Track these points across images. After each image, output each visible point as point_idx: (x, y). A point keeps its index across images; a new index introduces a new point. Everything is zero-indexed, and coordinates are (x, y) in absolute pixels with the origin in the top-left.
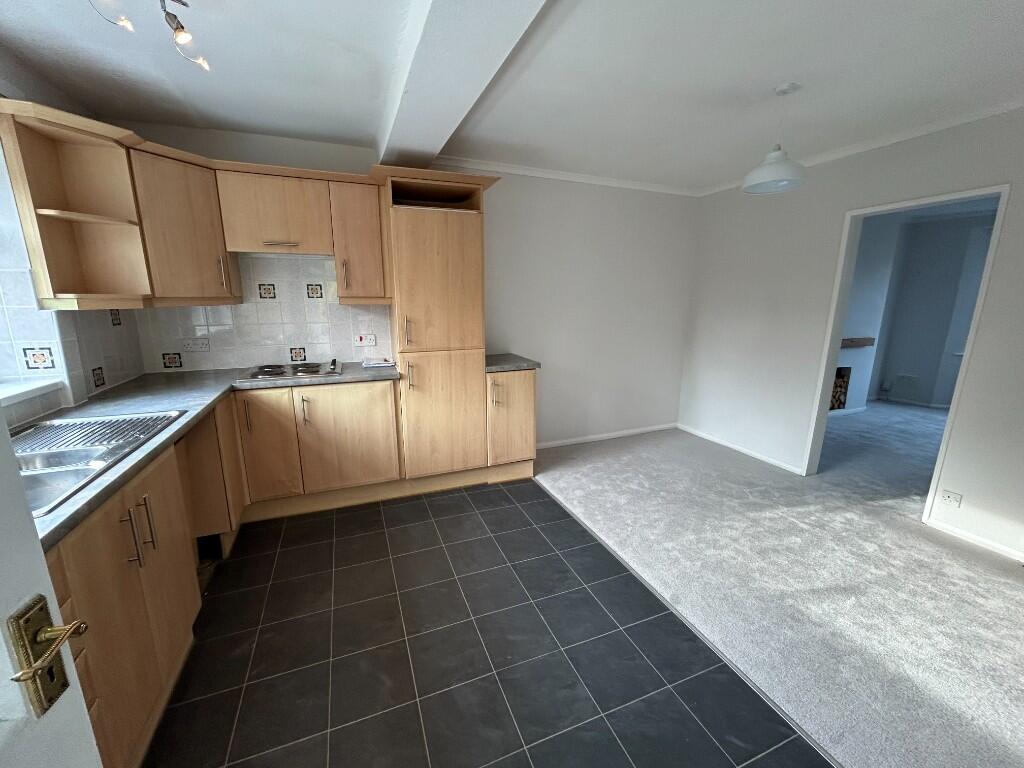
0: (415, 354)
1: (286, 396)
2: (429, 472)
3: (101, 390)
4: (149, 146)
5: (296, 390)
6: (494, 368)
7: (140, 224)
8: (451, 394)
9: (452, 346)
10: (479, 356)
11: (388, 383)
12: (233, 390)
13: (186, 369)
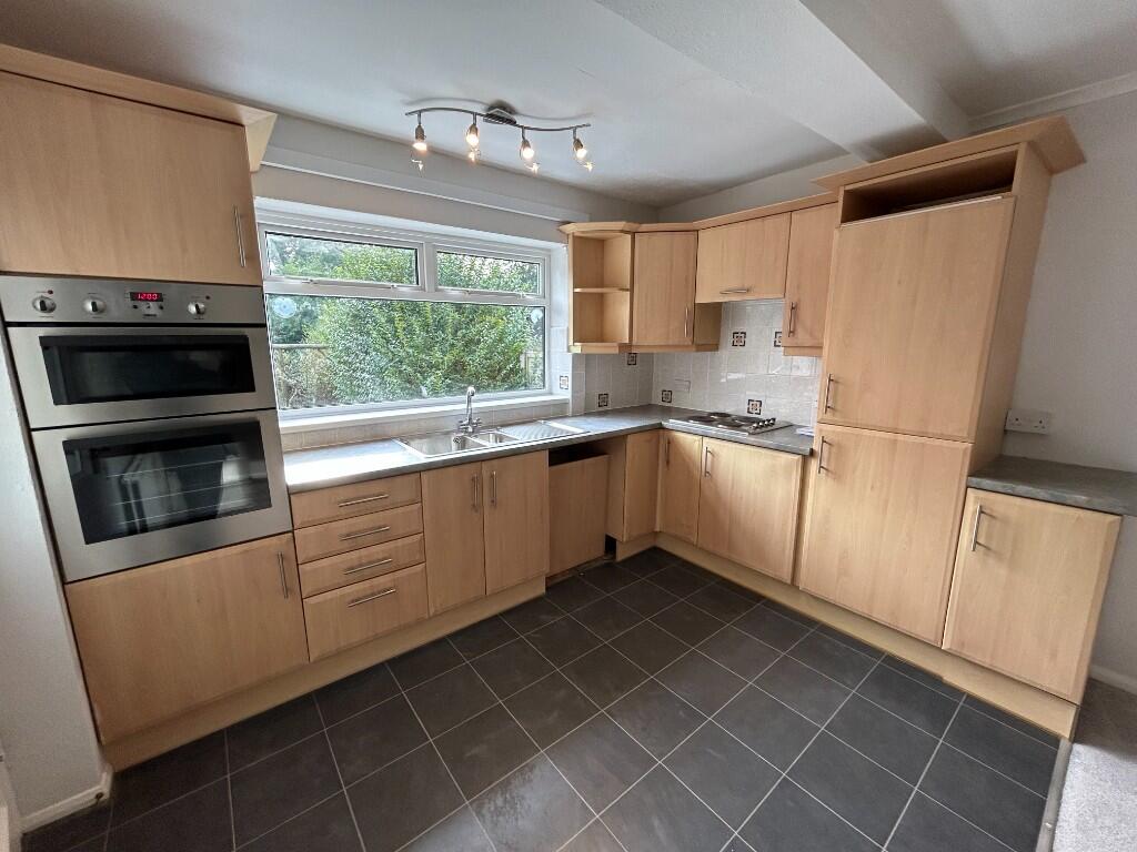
0: (839, 429)
1: (697, 444)
2: (831, 598)
3: (601, 409)
4: (645, 227)
5: (706, 440)
6: (986, 483)
7: (632, 290)
8: (886, 501)
9: (902, 427)
10: (959, 453)
11: (797, 457)
12: (660, 427)
13: (674, 404)
